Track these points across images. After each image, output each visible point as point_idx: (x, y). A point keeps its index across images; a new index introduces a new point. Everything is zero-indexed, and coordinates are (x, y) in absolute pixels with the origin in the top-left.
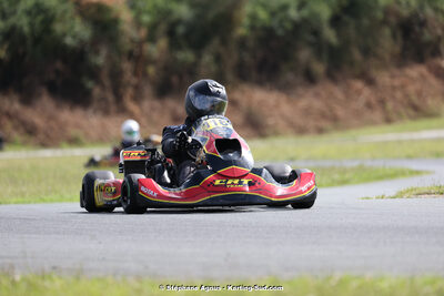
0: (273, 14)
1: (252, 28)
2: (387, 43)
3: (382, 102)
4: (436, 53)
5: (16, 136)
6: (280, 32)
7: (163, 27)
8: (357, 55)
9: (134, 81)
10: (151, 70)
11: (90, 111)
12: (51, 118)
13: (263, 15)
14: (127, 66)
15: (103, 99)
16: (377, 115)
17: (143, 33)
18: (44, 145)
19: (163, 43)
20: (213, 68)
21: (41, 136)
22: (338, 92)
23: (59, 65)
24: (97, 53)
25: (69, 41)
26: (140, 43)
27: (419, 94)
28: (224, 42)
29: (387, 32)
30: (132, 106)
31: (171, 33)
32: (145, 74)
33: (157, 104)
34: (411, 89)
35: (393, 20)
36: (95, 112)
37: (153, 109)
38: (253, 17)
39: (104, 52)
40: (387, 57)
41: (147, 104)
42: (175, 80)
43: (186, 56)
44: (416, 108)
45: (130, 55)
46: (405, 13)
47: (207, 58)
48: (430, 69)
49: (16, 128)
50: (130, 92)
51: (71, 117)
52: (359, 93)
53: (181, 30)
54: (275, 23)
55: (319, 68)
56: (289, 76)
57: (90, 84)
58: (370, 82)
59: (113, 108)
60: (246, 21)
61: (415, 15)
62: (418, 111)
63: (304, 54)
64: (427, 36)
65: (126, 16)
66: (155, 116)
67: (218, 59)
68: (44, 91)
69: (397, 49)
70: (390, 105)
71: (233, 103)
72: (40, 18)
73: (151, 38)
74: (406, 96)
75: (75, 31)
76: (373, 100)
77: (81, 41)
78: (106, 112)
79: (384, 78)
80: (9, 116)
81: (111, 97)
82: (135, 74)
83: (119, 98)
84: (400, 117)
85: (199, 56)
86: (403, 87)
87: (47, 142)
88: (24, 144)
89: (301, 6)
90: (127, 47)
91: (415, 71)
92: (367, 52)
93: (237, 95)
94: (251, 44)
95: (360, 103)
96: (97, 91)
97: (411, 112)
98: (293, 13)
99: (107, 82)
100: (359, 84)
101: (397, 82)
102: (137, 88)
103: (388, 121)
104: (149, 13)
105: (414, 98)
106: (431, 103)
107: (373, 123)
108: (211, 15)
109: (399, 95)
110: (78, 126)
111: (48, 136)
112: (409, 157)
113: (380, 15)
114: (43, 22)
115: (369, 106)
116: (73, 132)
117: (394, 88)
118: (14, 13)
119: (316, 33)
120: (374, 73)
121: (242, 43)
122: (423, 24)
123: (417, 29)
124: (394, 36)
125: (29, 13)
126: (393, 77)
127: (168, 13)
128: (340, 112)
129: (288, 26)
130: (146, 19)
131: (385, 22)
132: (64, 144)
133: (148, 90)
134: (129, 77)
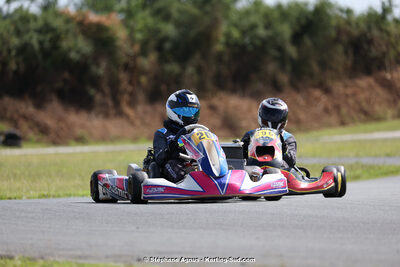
0: (244, 33)
1: (228, 44)
2: (340, 57)
3: (337, 108)
4: (381, 66)
5: (31, 135)
6: (250, 48)
7: (153, 43)
8: (315, 67)
9: (129, 88)
10: (144, 80)
11: (93, 114)
12: (60, 120)
13: (236, 34)
14: (123, 76)
15: (104, 105)
16: (334, 119)
17: (137, 48)
18: (55, 143)
19: (153, 57)
20: (196, 78)
21: (52, 135)
22: (300, 99)
23: (66, 75)
24: (98, 65)
25: (73, 55)
26: (134, 57)
27: (368, 101)
28: (204, 56)
29: (340, 49)
30: (128, 110)
31: (159, 48)
32: (139, 83)
33: (149, 108)
34: (362, 96)
35: (344, 38)
36: (97, 115)
37: (145, 112)
38: (228, 36)
39: (104, 64)
40: (340, 69)
41: (140, 108)
42: (163, 88)
43: (173, 68)
44: (366, 113)
45: (126, 67)
46: (355, 33)
47: (190, 70)
48: (376, 80)
49: (31, 128)
50: (126, 98)
51: (77, 119)
52: (318, 99)
53: (168, 46)
54: (247, 40)
55: (284, 78)
56: (259, 86)
57: (92, 92)
58: (327, 91)
59: (112, 112)
60: (222, 39)
61: (364, 34)
62: (368, 116)
63: (271, 67)
64: (374, 52)
65: (121, 34)
66: (148, 119)
67: (199, 70)
68: (54, 97)
69: (349, 63)
70: (344, 110)
71: (212, 108)
72: (49, 36)
73: (144, 53)
74: (358, 102)
75: (78, 46)
76: (330, 106)
77: (84, 56)
78: (107, 115)
79: (338, 87)
80: (25, 118)
81: (110, 103)
82: (130, 83)
83: (117, 103)
84: (353, 121)
85: (184, 68)
86: (354, 95)
87: (57, 140)
88: (38, 142)
89: (268, 26)
90: (124, 59)
91: (364, 82)
92: (323, 65)
93: (216, 101)
94: (226, 58)
95: (319, 108)
96: (98, 97)
97: (362, 117)
98: (261, 32)
99: (107, 90)
100: (317, 93)
101: (349, 91)
102: (132, 94)
103: (343, 123)
104: (141, 31)
105: (365, 105)
106: (378, 109)
107: (330, 126)
108: (193, 33)
109: (351, 101)
110: (83, 127)
111: (58, 136)
112: (388, 155)
113: (333, 34)
114: (51, 40)
115: (326, 111)
116: (79, 132)
117: (347, 96)
118: (28, 31)
119: (280, 49)
120: (329, 83)
121: (219, 57)
122: (370, 42)
123: (365, 46)
124: (346, 52)
125: (39, 31)
126: (346, 86)
127: (157, 31)
128: (302, 116)
129: (258, 42)
130: (139, 36)
131: (337, 41)
132: (73, 142)
133: (141, 97)
134: (125, 85)
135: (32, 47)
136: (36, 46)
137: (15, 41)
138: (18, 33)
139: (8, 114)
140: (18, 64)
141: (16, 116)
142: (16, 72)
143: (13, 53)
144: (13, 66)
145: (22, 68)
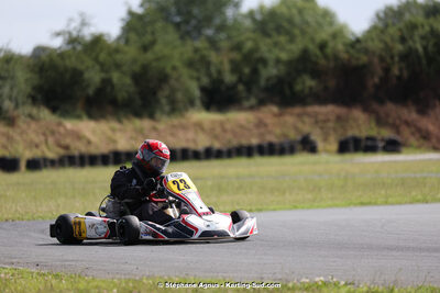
135: (417, 51)
136: (420, 50)
137: (399, 47)
138: (403, 40)
139: (391, 120)
140: (401, 70)
141: (398, 122)
142: (399, 78)
143: (396, 59)
144: (395, 71)
145: (405, 74)
